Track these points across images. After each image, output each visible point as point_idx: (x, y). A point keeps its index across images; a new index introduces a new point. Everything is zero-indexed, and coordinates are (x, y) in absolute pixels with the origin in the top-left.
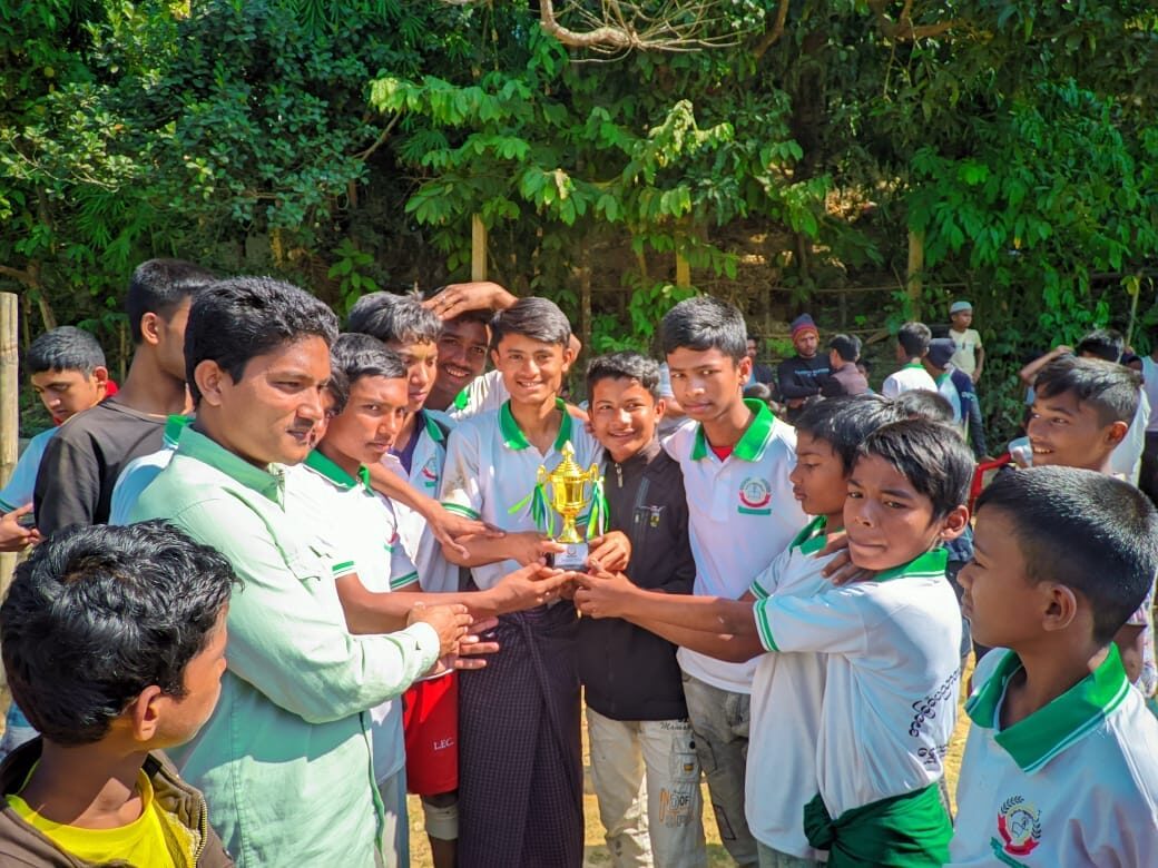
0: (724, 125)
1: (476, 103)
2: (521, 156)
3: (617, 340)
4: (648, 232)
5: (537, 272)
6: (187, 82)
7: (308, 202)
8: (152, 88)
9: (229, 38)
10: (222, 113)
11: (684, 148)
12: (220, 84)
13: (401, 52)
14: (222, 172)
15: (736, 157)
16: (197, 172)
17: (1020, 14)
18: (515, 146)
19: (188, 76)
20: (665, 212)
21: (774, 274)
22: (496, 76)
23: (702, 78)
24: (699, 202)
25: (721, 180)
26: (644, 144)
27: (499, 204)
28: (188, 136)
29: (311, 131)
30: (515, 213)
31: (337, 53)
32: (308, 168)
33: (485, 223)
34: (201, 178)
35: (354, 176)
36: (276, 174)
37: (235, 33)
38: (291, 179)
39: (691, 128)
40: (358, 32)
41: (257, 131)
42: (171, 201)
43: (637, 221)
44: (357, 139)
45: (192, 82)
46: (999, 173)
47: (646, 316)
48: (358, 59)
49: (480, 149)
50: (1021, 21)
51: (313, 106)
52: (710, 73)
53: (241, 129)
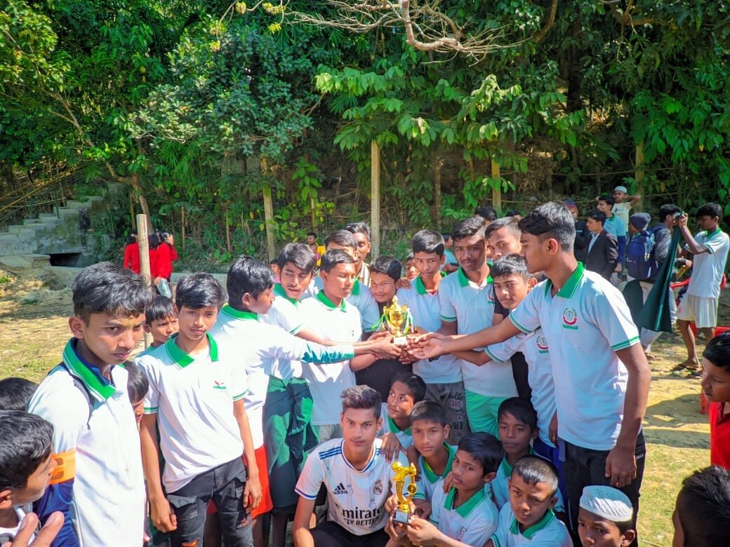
0: (516, 86)
1: (372, 82)
2: (398, 109)
3: (456, 210)
4: (473, 148)
5: (409, 170)
6: (218, 80)
7: (283, 142)
8: (201, 85)
9: (238, 55)
10: (236, 97)
11: (492, 100)
12: (235, 80)
13: (330, 50)
14: (238, 129)
15: (525, 104)
16: (224, 130)
17: (692, 17)
18: (394, 104)
19: (218, 77)
20: (482, 137)
21: (555, 165)
22: (384, 62)
23: (502, 60)
24: (502, 131)
25: (515, 117)
26: (469, 99)
27: (386, 136)
28: (220, 111)
29: (282, 101)
30: (395, 140)
31: (295, 56)
32: (281, 121)
33: (378, 146)
34: (227, 133)
35: (306, 126)
36: (265, 128)
37: (242, 52)
38: (273, 129)
39: (496, 89)
40: (307, 43)
41: (254, 105)
42: (212, 146)
43: (466, 141)
44: (307, 102)
45: (221, 81)
46: (688, 106)
47: (472, 195)
48: (307, 58)
49: (374, 107)
50: (693, 21)
51: (283, 87)
52: (507, 56)
53: (246, 104)
